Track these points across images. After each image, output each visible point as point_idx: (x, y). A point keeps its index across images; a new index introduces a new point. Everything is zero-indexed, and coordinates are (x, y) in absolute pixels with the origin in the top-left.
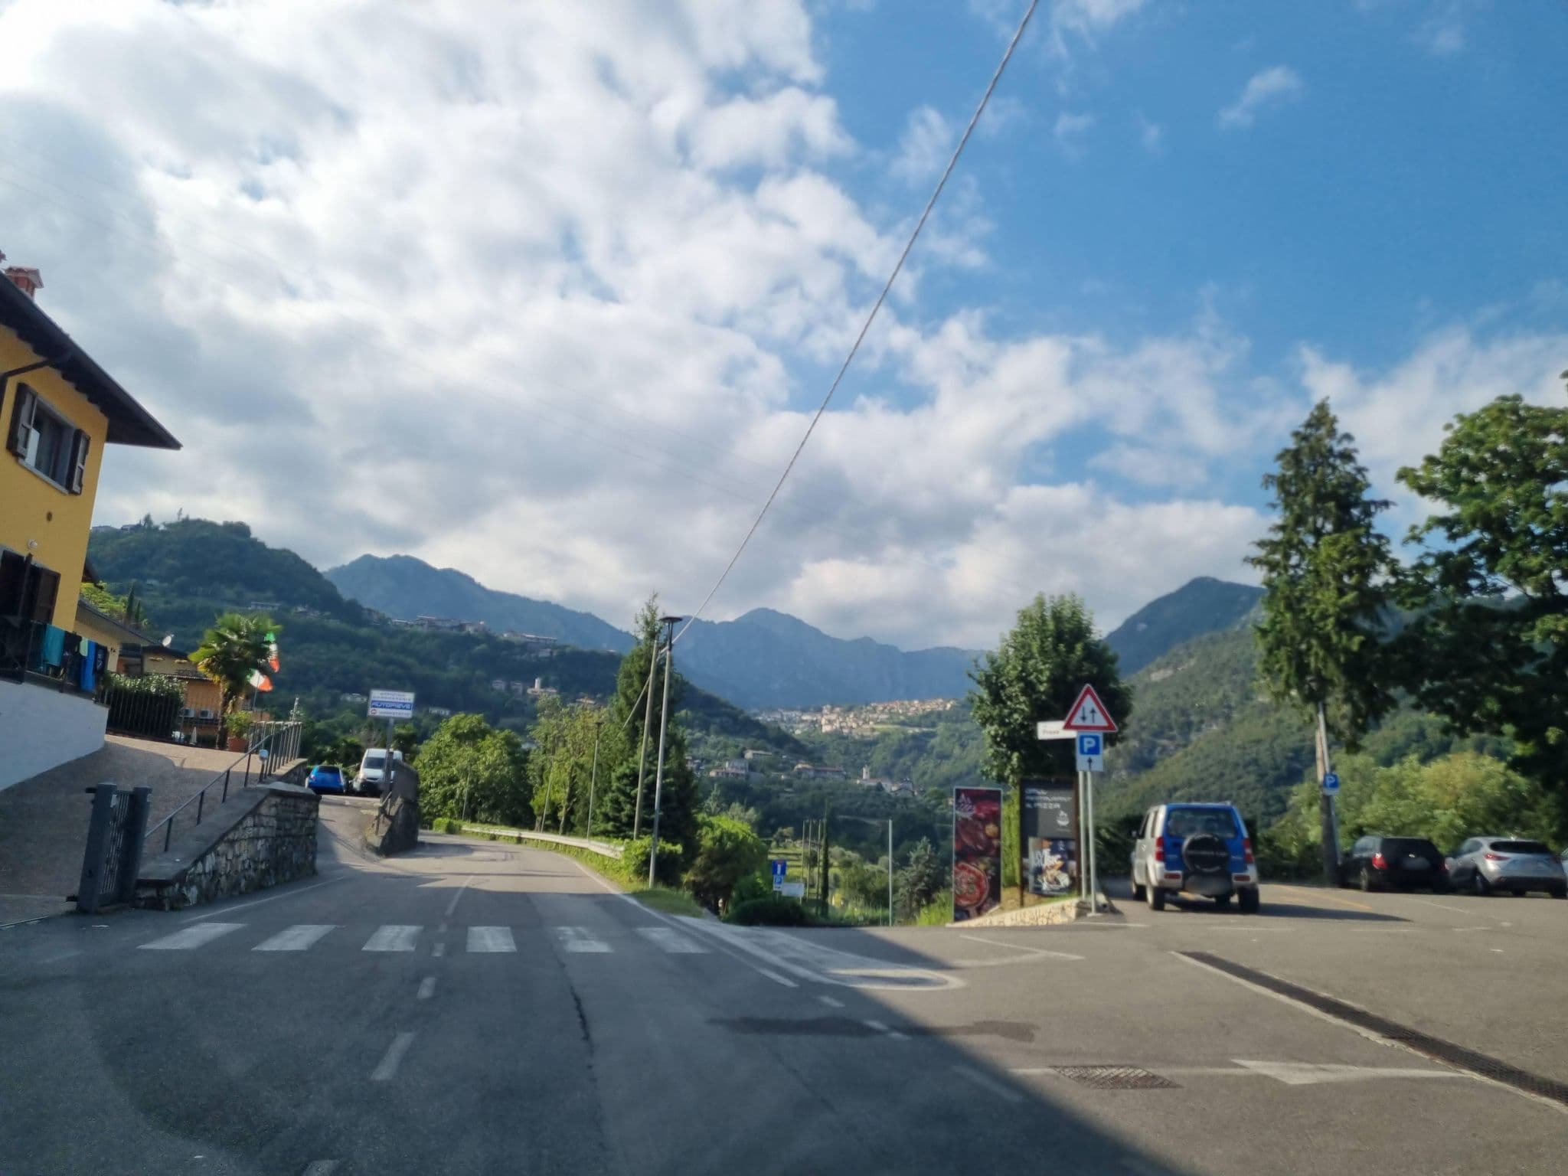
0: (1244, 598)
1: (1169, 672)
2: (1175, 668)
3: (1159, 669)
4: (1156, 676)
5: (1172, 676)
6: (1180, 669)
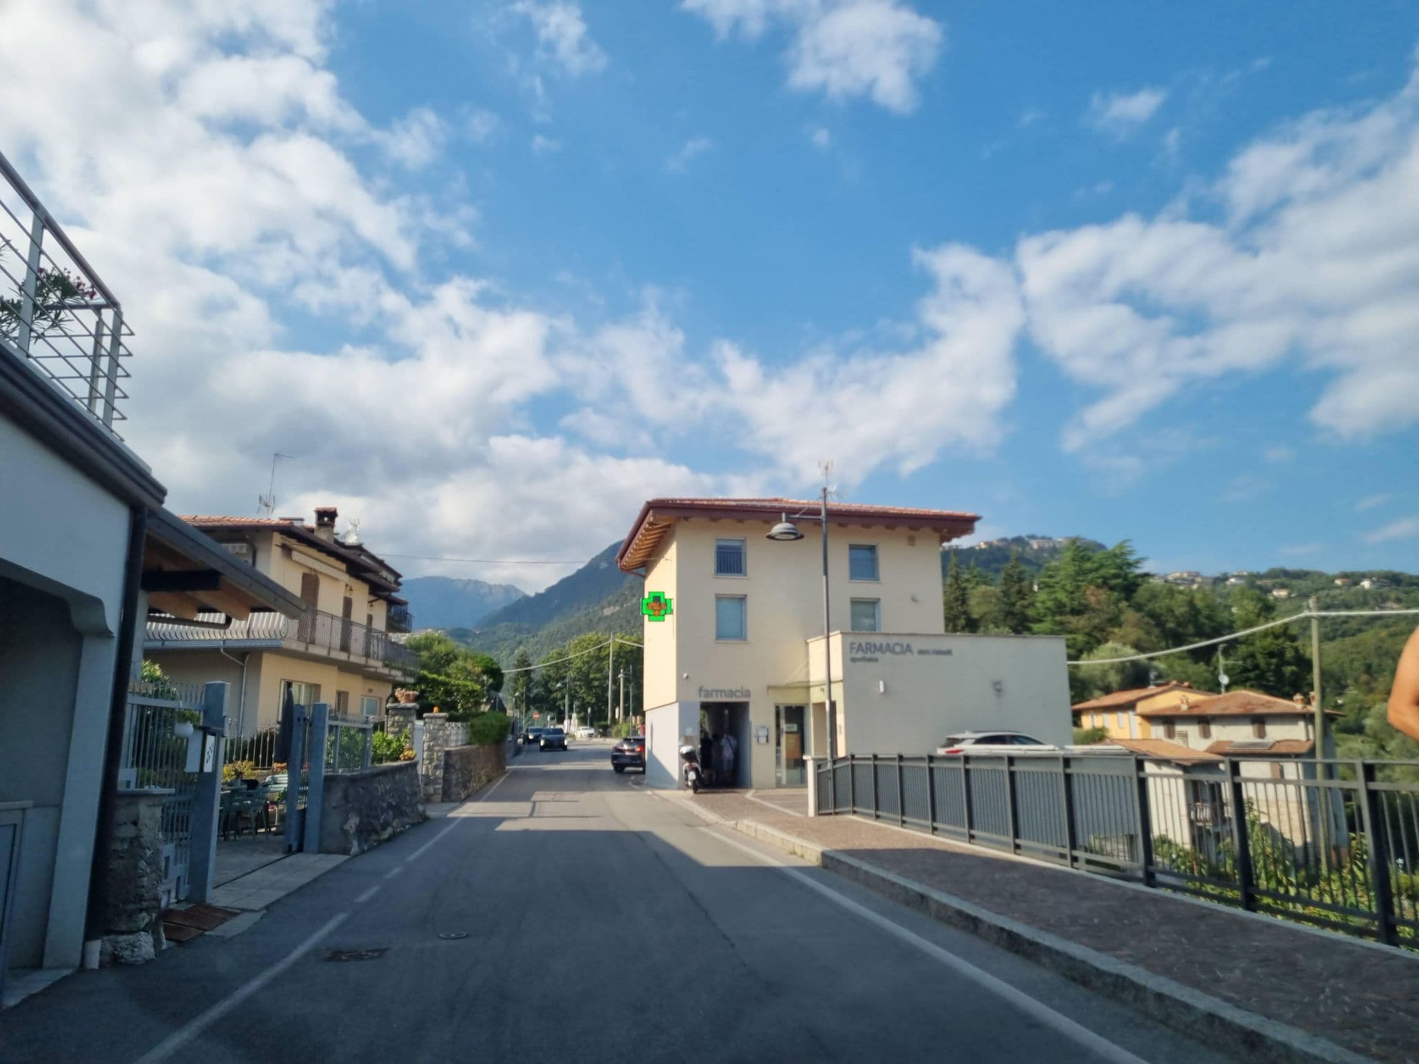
1: (617, 608)
2: (622, 606)
3: (610, 604)
4: (607, 612)
5: (618, 611)
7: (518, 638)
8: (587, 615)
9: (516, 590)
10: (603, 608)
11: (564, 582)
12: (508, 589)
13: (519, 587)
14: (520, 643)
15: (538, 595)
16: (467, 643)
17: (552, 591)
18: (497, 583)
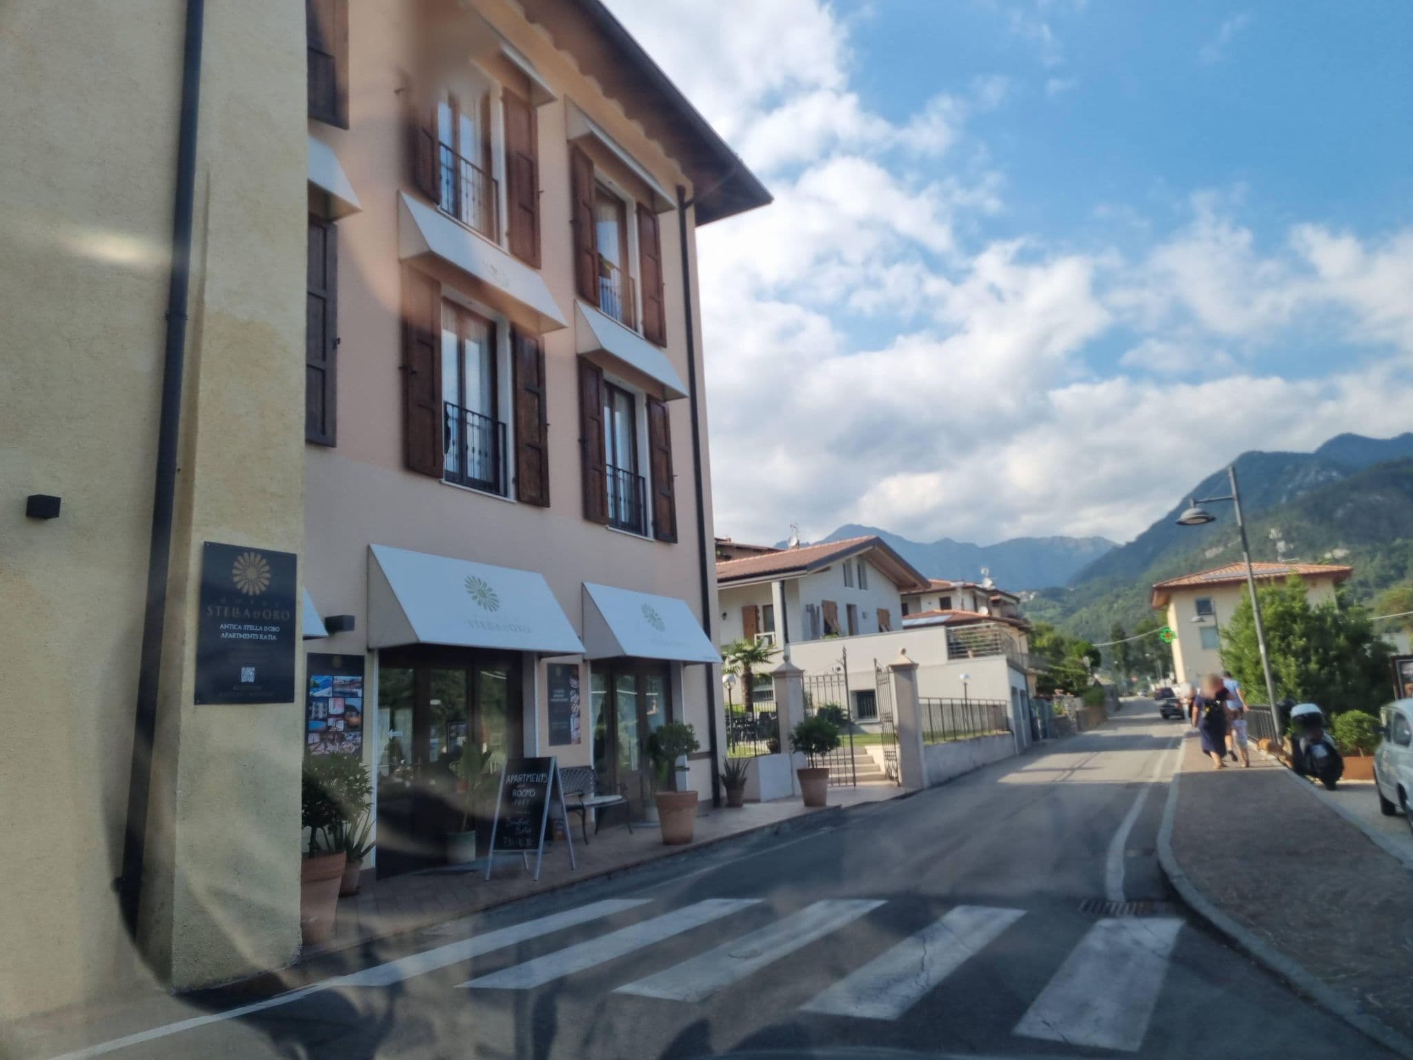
0: (1289, 467)
1: (1221, 549)
2: (1226, 546)
3: (1211, 546)
5: (1224, 553)
6: (1229, 545)
7: (1115, 591)
8: (1186, 560)
9: (1106, 542)
10: (1204, 550)
11: (1156, 528)
12: (1096, 541)
13: (1107, 537)
14: (1118, 596)
15: (1129, 545)
16: (1062, 601)
17: (1143, 539)
18: (1082, 536)
